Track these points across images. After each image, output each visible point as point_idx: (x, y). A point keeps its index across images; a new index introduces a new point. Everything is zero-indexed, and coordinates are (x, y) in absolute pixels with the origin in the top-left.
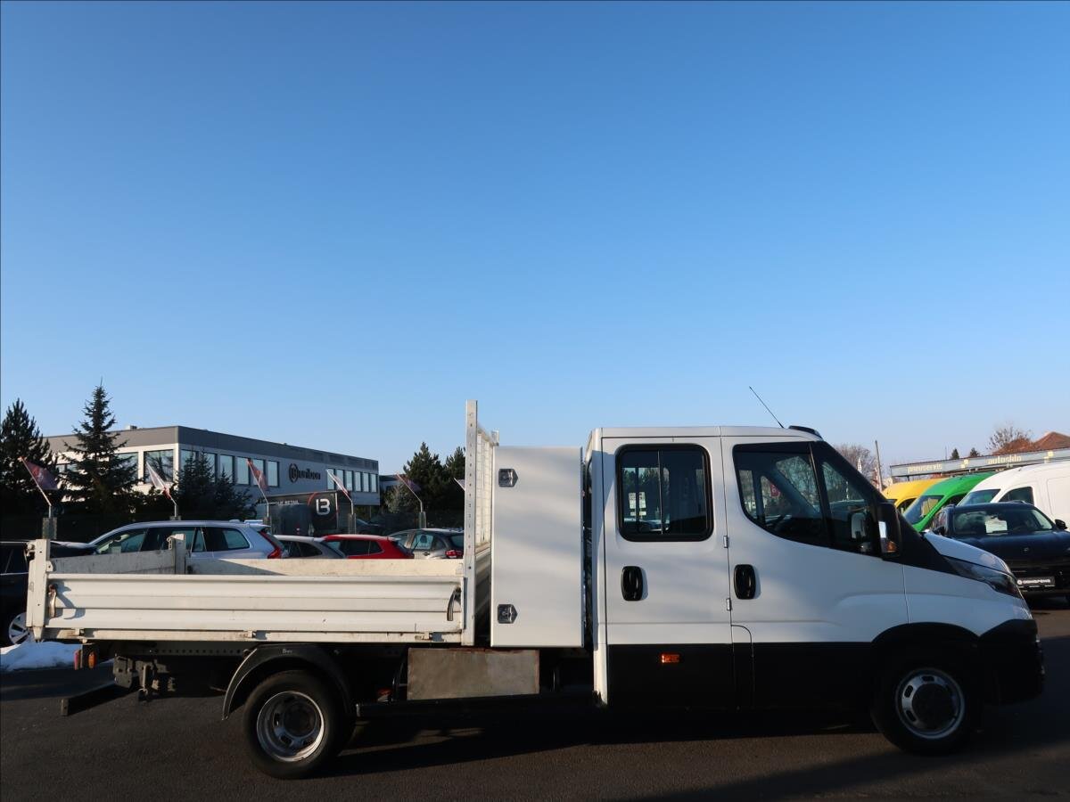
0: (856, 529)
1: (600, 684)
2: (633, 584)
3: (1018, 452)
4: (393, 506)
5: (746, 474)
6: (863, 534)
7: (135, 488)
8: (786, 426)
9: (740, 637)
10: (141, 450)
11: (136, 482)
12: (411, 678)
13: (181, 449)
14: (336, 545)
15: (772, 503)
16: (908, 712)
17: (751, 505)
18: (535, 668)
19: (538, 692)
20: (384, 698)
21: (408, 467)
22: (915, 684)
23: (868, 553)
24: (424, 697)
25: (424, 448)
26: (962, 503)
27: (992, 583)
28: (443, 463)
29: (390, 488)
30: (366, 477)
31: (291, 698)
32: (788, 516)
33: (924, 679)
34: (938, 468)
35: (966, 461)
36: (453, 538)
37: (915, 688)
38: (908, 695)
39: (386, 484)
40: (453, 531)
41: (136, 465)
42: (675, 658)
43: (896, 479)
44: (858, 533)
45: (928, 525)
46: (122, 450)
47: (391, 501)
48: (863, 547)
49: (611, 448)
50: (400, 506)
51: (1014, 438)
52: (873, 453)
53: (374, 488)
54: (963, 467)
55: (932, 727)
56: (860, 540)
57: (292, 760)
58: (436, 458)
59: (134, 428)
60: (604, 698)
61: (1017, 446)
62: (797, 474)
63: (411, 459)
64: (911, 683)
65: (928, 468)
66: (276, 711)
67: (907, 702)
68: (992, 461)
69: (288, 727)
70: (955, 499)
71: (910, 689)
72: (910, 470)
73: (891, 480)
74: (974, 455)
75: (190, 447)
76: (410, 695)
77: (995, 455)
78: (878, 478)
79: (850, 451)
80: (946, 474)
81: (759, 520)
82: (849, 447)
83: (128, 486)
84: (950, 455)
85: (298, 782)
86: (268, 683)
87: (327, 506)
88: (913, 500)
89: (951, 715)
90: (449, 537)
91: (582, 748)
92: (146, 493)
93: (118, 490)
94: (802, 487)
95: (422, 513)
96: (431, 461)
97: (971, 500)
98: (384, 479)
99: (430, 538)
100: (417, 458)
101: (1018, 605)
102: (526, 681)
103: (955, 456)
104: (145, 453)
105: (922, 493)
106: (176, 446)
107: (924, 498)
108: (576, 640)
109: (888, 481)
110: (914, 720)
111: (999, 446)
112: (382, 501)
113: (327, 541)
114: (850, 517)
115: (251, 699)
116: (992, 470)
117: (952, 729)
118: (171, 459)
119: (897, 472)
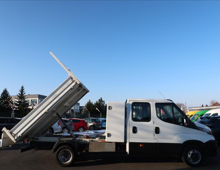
0: (180, 120)
1: (128, 150)
2: (135, 130)
3: (216, 106)
4: (83, 113)
5: (158, 109)
6: (181, 122)
7: (29, 107)
8: (166, 99)
9: (156, 141)
10: (30, 99)
11: (29, 106)
12: (90, 148)
13: (39, 99)
14: (72, 121)
15: (163, 115)
16: (190, 158)
17: (159, 115)
18: (114, 146)
19: (115, 151)
20: (84, 151)
21: (86, 105)
22: (191, 152)
23: (182, 125)
24: (92, 151)
25: (90, 101)
26: (203, 116)
27: (207, 132)
28: (93, 104)
29: (82, 109)
30: (77, 106)
31: (65, 151)
32: (166, 118)
33: (193, 151)
34: (199, 108)
35: (205, 107)
36: (96, 120)
37: (191, 153)
38: (189, 154)
39: (81, 108)
40: (96, 118)
41: (29, 102)
42: (143, 145)
43: (190, 111)
44: (180, 121)
45: (196, 121)
46: (27, 99)
47: (82, 112)
48: (181, 124)
49: (131, 103)
50: (84, 113)
51: (215, 102)
52: (185, 105)
53: (78, 109)
54: (204, 108)
55: (194, 161)
56: (180, 123)
57: (65, 163)
58: (92, 103)
59: (29, 94)
60: (128, 153)
61: (216, 104)
62: (168, 109)
63: (87, 103)
64: (190, 152)
65: (196, 108)
66: (62, 153)
67: (189, 156)
68: (210, 107)
69: (65, 156)
70: (202, 115)
71: (190, 153)
72: (193, 109)
73: (189, 111)
74: (207, 106)
75: (41, 99)
76: (89, 151)
77: (211, 106)
78: (186, 110)
79: (180, 104)
80: (200, 110)
81: (160, 118)
82: (180, 103)
83: (28, 107)
84: (201, 106)
85: (66, 168)
86: (61, 147)
87: (69, 112)
88: (193, 115)
89: (198, 159)
90: (95, 120)
91: (123, 163)
92: (31, 108)
93: (26, 107)
94: (169, 112)
95: (89, 114)
96: (91, 104)
97: (205, 116)
98: (81, 107)
99: (91, 120)
100: (88, 103)
101: (212, 137)
102: (113, 149)
103: (203, 106)
104: (31, 100)
105: (195, 114)
106: (38, 99)
107: (195, 115)
108: (123, 141)
109: (188, 111)
110: (191, 159)
111: (212, 104)
112: (80, 111)
113: (70, 120)
114: (178, 118)
115: (58, 150)
116: (210, 109)
117: (198, 162)
118: (36, 101)
119: (190, 109)
